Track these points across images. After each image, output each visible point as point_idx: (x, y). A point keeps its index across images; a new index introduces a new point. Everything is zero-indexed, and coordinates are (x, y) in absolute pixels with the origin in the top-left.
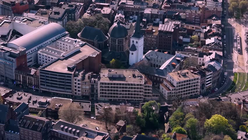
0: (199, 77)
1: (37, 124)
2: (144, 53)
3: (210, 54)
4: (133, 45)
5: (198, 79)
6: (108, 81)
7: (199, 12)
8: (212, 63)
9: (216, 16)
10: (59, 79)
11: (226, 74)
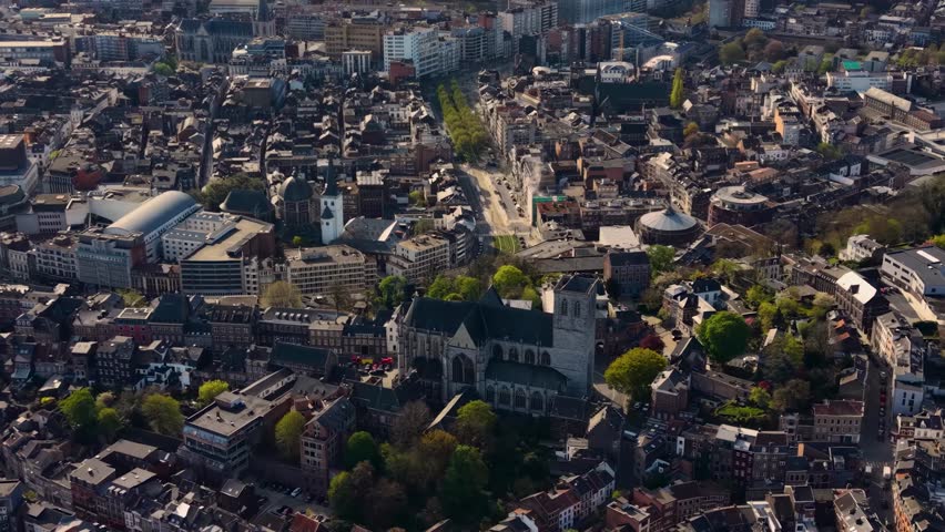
0: (447, 242)
1: (240, 313)
2: (345, 222)
3: (453, 211)
4: (327, 210)
5: (445, 245)
6: (303, 265)
7: (412, 155)
8: (461, 222)
9: (443, 158)
10: (217, 272)
11: (481, 239)
